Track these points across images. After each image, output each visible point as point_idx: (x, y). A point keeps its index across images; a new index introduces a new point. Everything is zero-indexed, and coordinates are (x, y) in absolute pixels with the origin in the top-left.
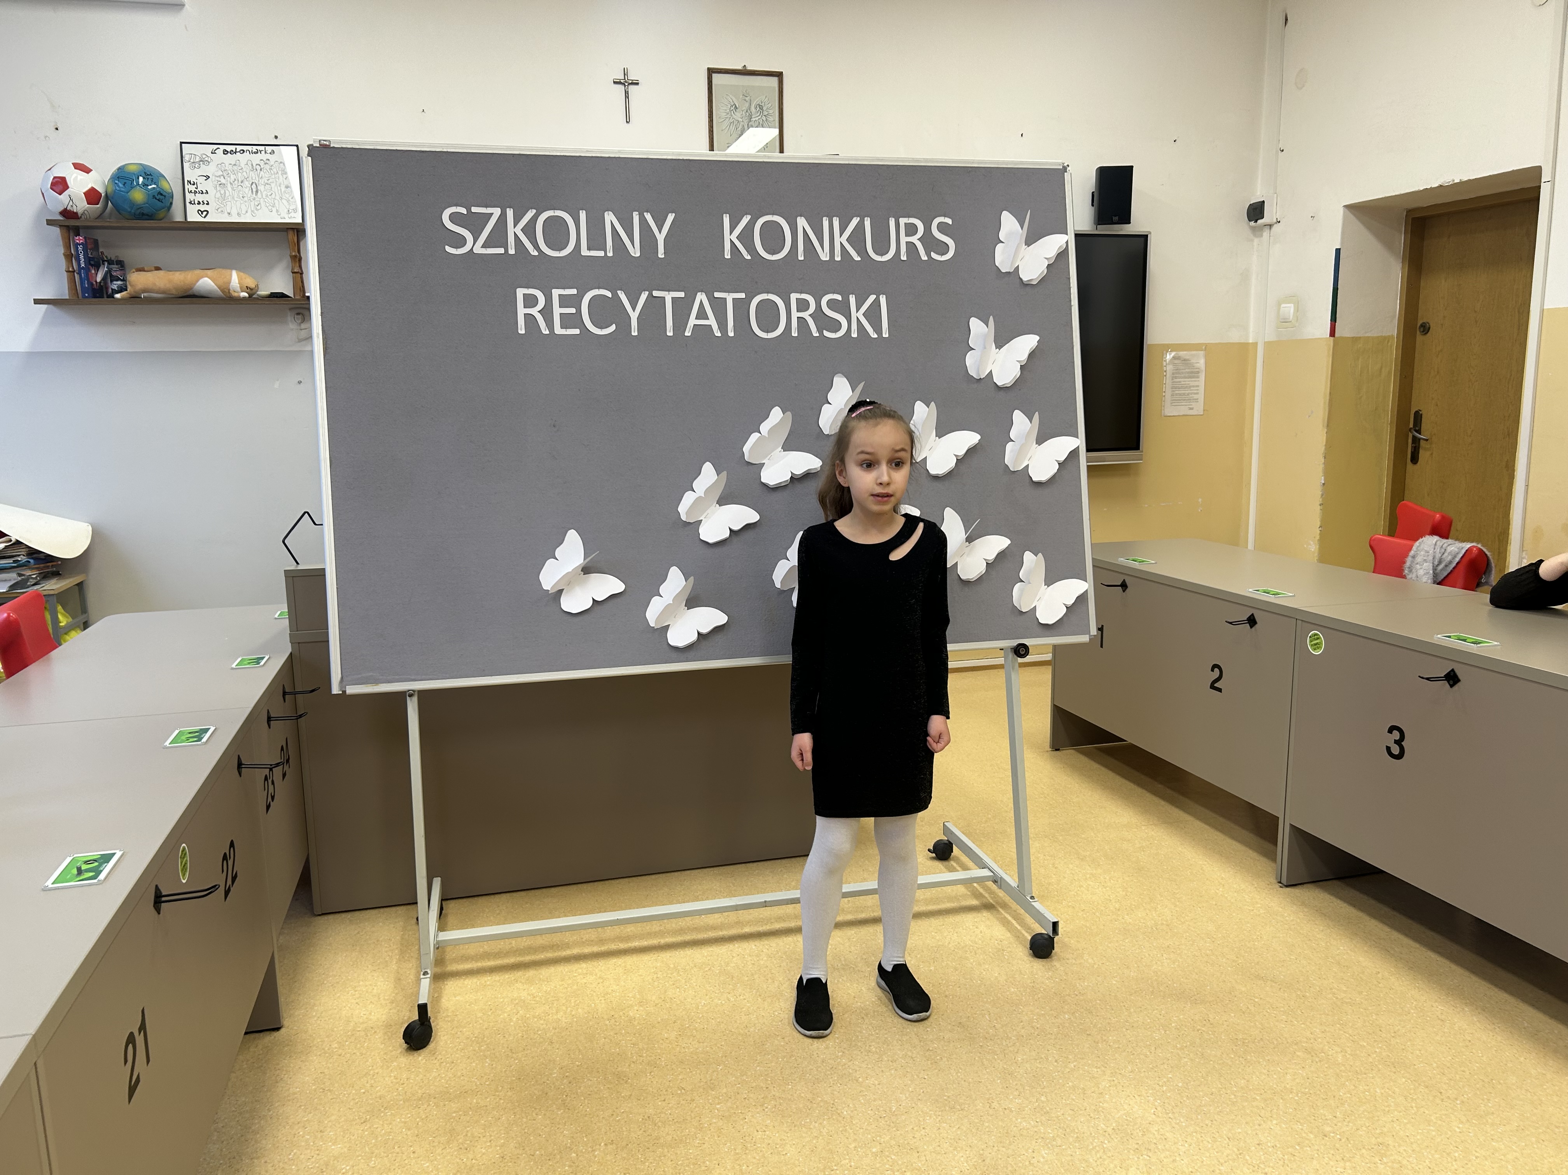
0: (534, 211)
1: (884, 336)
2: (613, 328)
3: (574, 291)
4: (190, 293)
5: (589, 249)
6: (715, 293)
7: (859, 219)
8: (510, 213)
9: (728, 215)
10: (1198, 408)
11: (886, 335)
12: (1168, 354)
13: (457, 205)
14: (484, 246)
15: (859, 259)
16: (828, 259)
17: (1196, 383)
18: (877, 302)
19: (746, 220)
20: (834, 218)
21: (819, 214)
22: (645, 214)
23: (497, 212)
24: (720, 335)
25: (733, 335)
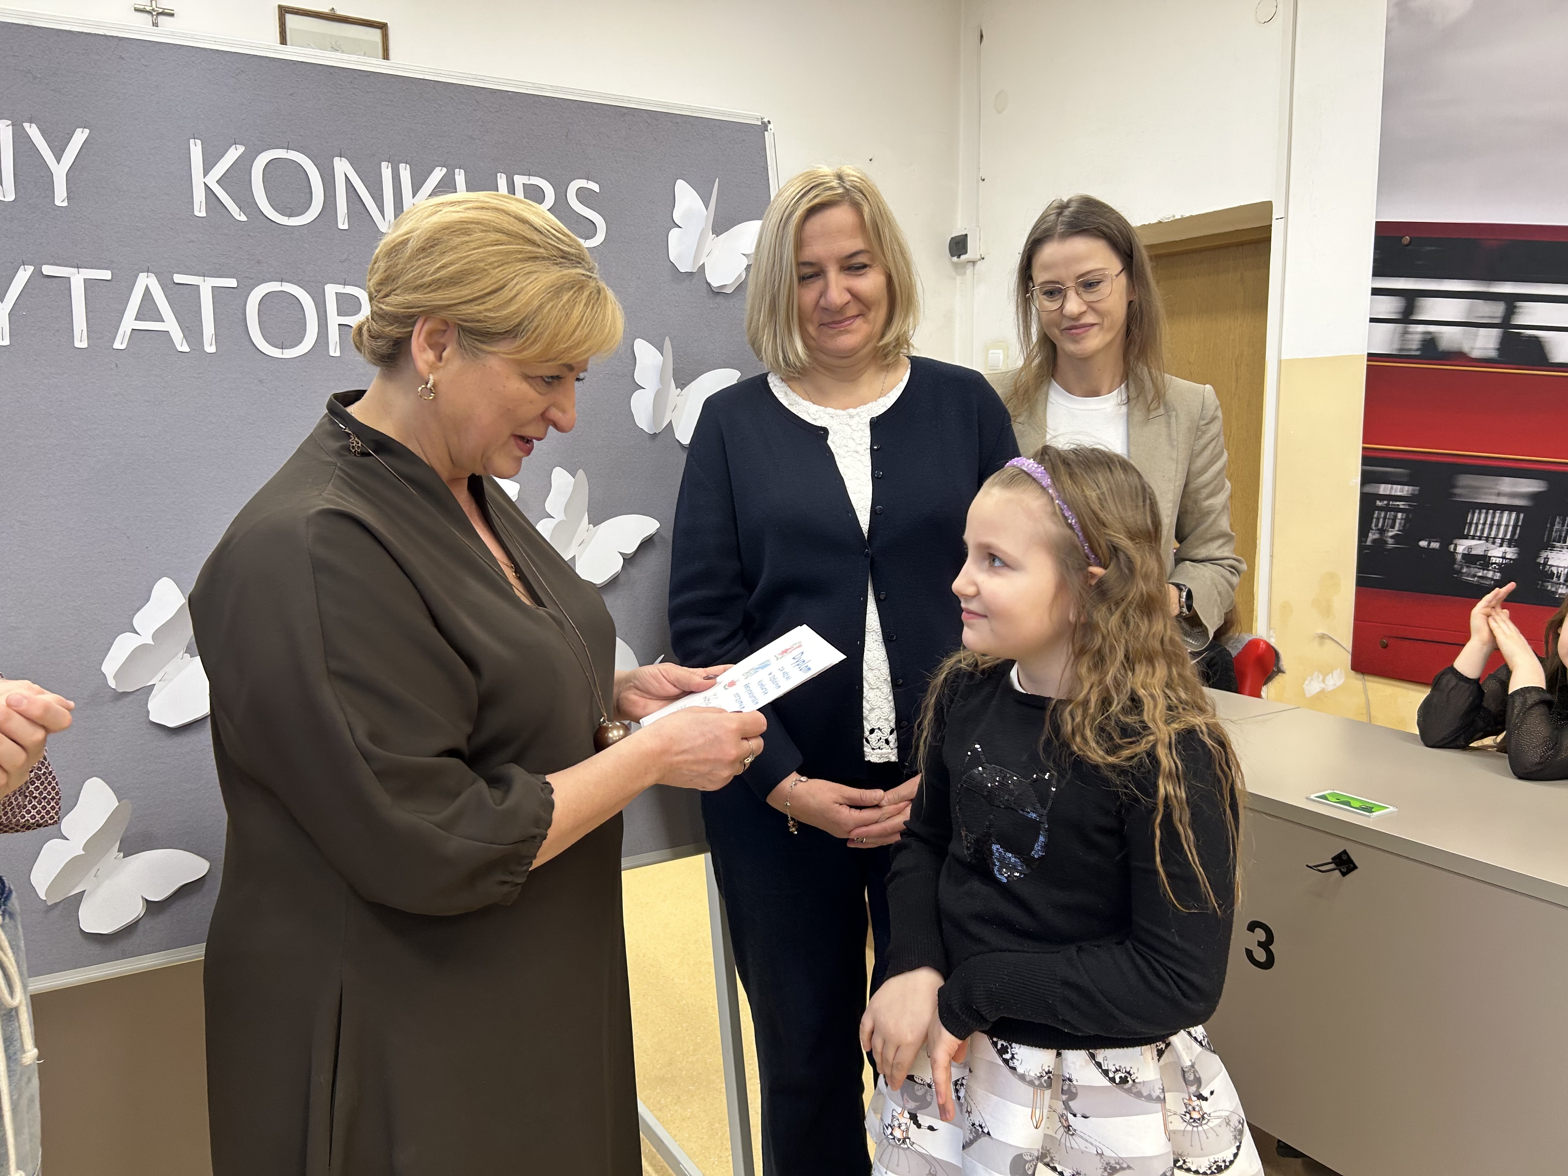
6: (175, 275)
7: (445, 170)
9: (199, 142)
19: (234, 153)
20: (402, 166)
21: (374, 155)
22: (26, 125)
24: (187, 350)
25: (214, 351)
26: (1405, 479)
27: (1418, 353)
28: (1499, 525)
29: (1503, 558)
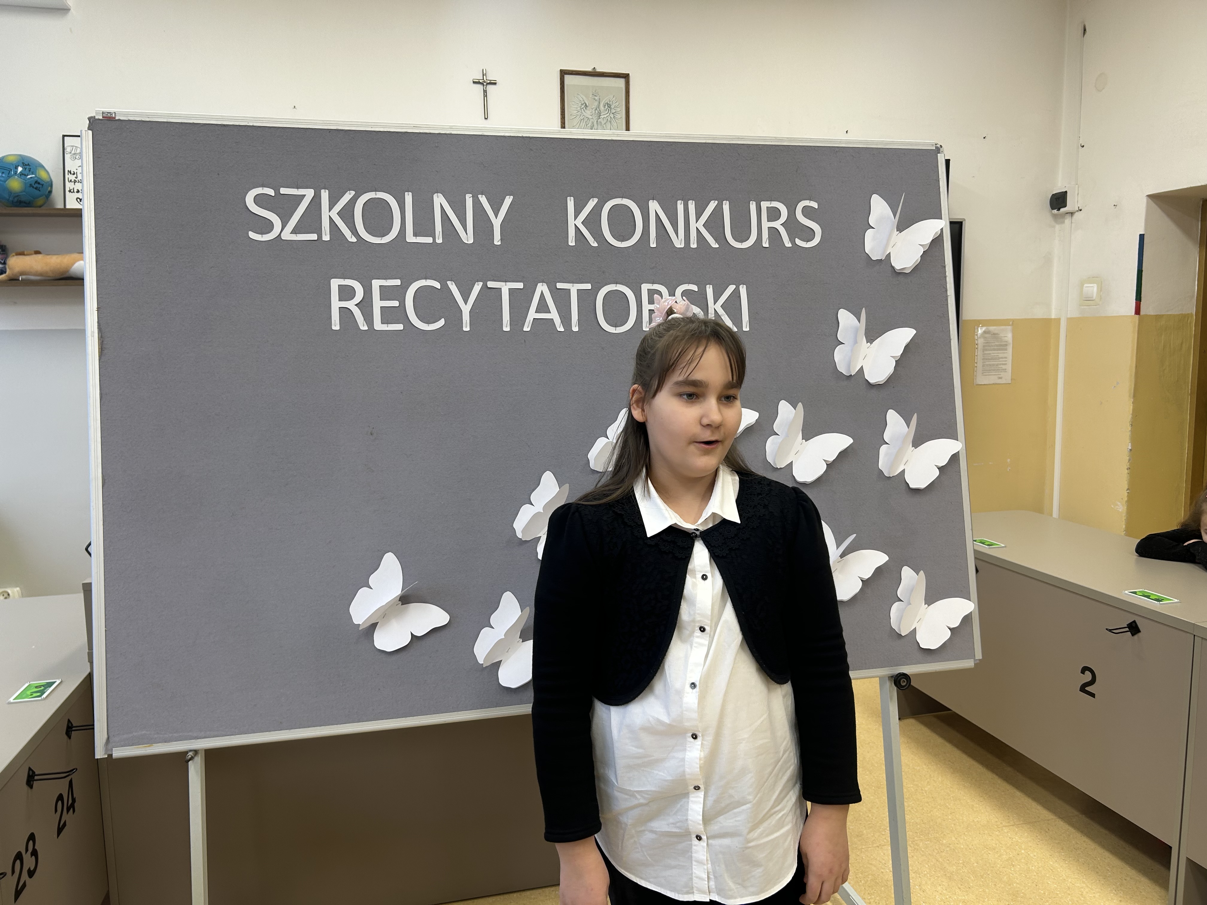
0: (353, 193)
1: (744, 329)
2: (442, 322)
3: (397, 282)
4: (67, 275)
5: (415, 235)
6: (557, 283)
7: (717, 202)
8: (325, 195)
9: (572, 198)
10: (1007, 378)
11: (746, 328)
12: (979, 329)
13: (263, 186)
14: (294, 232)
15: (717, 246)
16: (682, 246)
17: (1005, 355)
18: (736, 293)
19: (592, 203)
20: (690, 202)
21: (673, 197)
22: (480, 196)
23: (309, 193)
24: (563, 330)
25: (577, 330)
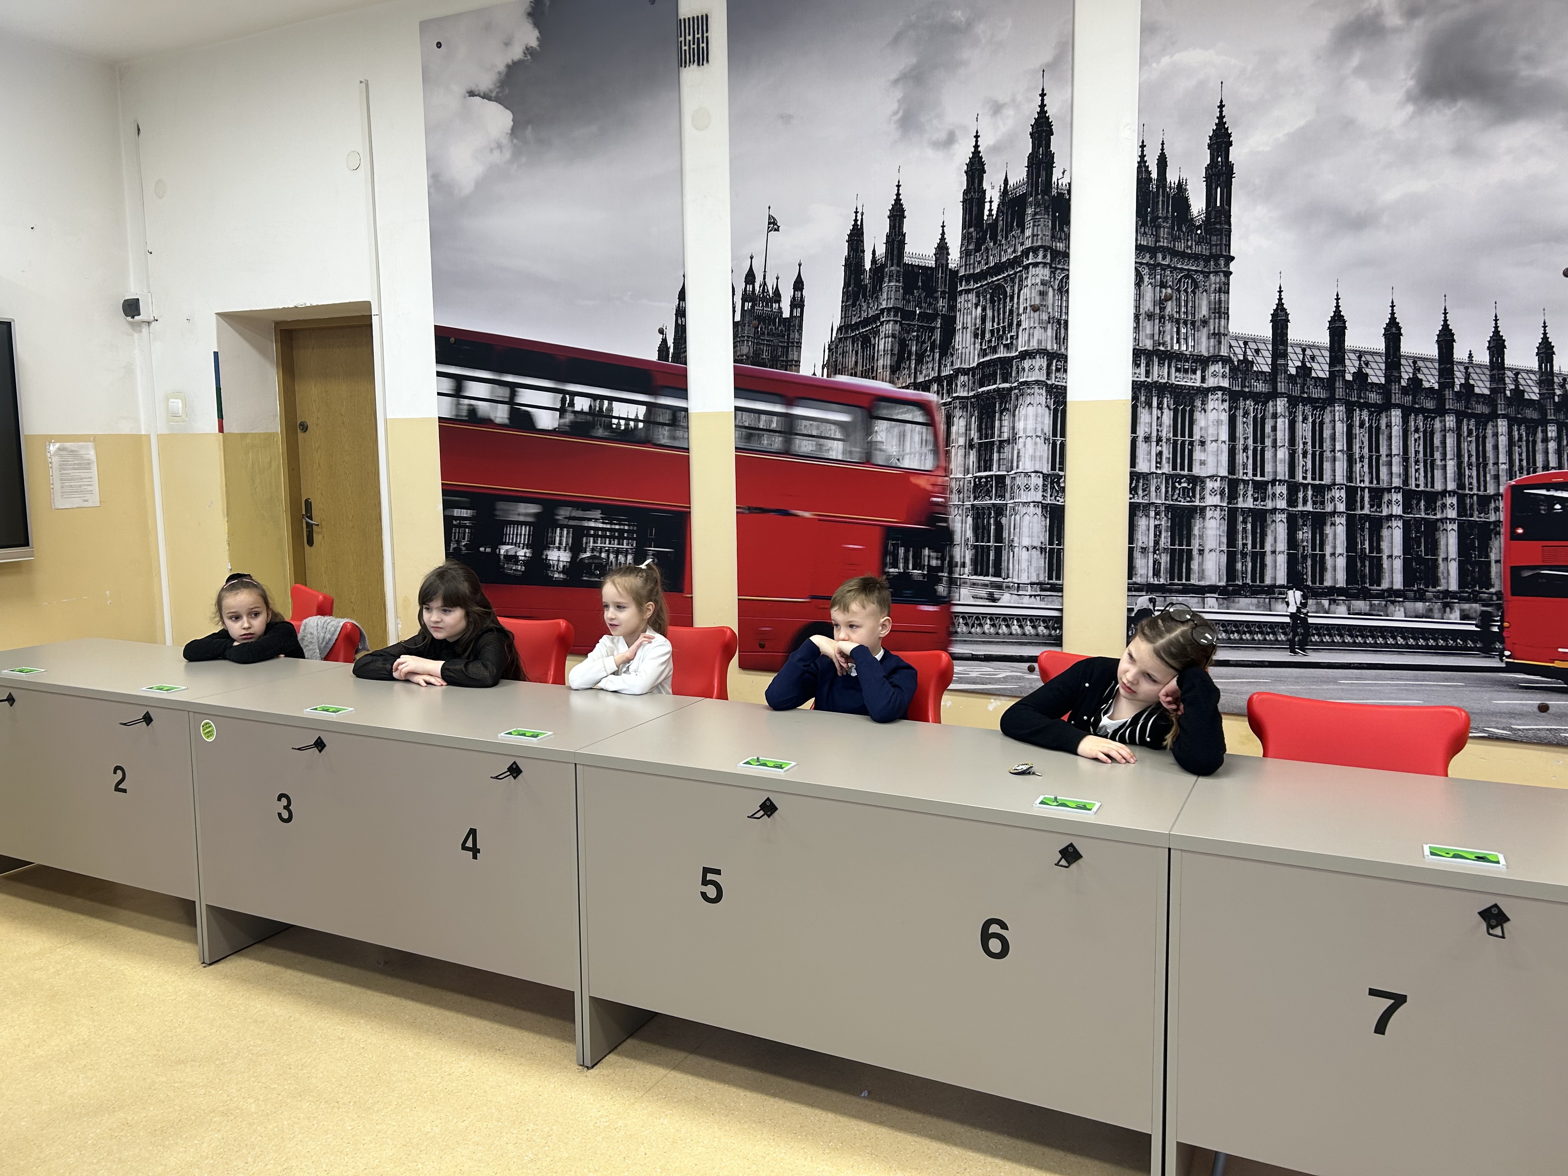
10: (94, 500)
12: (51, 445)
17: (90, 475)
26: (468, 505)
27: (466, 418)
28: (521, 535)
29: (525, 556)
